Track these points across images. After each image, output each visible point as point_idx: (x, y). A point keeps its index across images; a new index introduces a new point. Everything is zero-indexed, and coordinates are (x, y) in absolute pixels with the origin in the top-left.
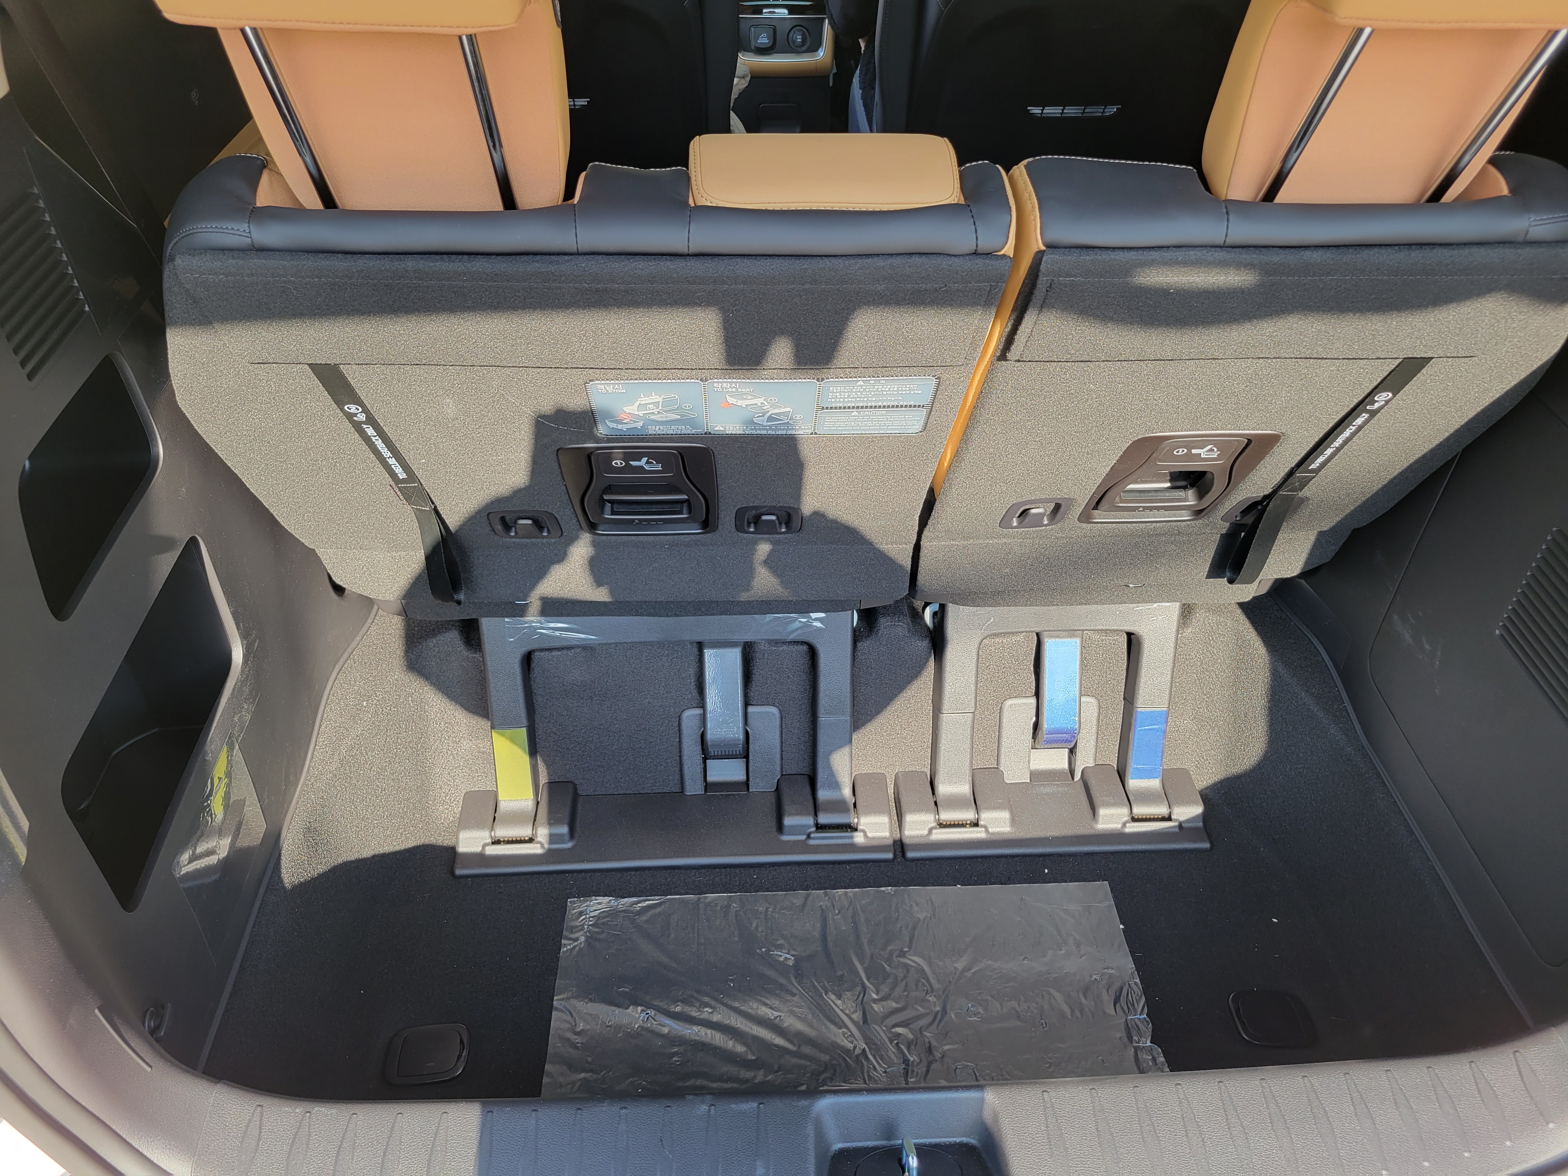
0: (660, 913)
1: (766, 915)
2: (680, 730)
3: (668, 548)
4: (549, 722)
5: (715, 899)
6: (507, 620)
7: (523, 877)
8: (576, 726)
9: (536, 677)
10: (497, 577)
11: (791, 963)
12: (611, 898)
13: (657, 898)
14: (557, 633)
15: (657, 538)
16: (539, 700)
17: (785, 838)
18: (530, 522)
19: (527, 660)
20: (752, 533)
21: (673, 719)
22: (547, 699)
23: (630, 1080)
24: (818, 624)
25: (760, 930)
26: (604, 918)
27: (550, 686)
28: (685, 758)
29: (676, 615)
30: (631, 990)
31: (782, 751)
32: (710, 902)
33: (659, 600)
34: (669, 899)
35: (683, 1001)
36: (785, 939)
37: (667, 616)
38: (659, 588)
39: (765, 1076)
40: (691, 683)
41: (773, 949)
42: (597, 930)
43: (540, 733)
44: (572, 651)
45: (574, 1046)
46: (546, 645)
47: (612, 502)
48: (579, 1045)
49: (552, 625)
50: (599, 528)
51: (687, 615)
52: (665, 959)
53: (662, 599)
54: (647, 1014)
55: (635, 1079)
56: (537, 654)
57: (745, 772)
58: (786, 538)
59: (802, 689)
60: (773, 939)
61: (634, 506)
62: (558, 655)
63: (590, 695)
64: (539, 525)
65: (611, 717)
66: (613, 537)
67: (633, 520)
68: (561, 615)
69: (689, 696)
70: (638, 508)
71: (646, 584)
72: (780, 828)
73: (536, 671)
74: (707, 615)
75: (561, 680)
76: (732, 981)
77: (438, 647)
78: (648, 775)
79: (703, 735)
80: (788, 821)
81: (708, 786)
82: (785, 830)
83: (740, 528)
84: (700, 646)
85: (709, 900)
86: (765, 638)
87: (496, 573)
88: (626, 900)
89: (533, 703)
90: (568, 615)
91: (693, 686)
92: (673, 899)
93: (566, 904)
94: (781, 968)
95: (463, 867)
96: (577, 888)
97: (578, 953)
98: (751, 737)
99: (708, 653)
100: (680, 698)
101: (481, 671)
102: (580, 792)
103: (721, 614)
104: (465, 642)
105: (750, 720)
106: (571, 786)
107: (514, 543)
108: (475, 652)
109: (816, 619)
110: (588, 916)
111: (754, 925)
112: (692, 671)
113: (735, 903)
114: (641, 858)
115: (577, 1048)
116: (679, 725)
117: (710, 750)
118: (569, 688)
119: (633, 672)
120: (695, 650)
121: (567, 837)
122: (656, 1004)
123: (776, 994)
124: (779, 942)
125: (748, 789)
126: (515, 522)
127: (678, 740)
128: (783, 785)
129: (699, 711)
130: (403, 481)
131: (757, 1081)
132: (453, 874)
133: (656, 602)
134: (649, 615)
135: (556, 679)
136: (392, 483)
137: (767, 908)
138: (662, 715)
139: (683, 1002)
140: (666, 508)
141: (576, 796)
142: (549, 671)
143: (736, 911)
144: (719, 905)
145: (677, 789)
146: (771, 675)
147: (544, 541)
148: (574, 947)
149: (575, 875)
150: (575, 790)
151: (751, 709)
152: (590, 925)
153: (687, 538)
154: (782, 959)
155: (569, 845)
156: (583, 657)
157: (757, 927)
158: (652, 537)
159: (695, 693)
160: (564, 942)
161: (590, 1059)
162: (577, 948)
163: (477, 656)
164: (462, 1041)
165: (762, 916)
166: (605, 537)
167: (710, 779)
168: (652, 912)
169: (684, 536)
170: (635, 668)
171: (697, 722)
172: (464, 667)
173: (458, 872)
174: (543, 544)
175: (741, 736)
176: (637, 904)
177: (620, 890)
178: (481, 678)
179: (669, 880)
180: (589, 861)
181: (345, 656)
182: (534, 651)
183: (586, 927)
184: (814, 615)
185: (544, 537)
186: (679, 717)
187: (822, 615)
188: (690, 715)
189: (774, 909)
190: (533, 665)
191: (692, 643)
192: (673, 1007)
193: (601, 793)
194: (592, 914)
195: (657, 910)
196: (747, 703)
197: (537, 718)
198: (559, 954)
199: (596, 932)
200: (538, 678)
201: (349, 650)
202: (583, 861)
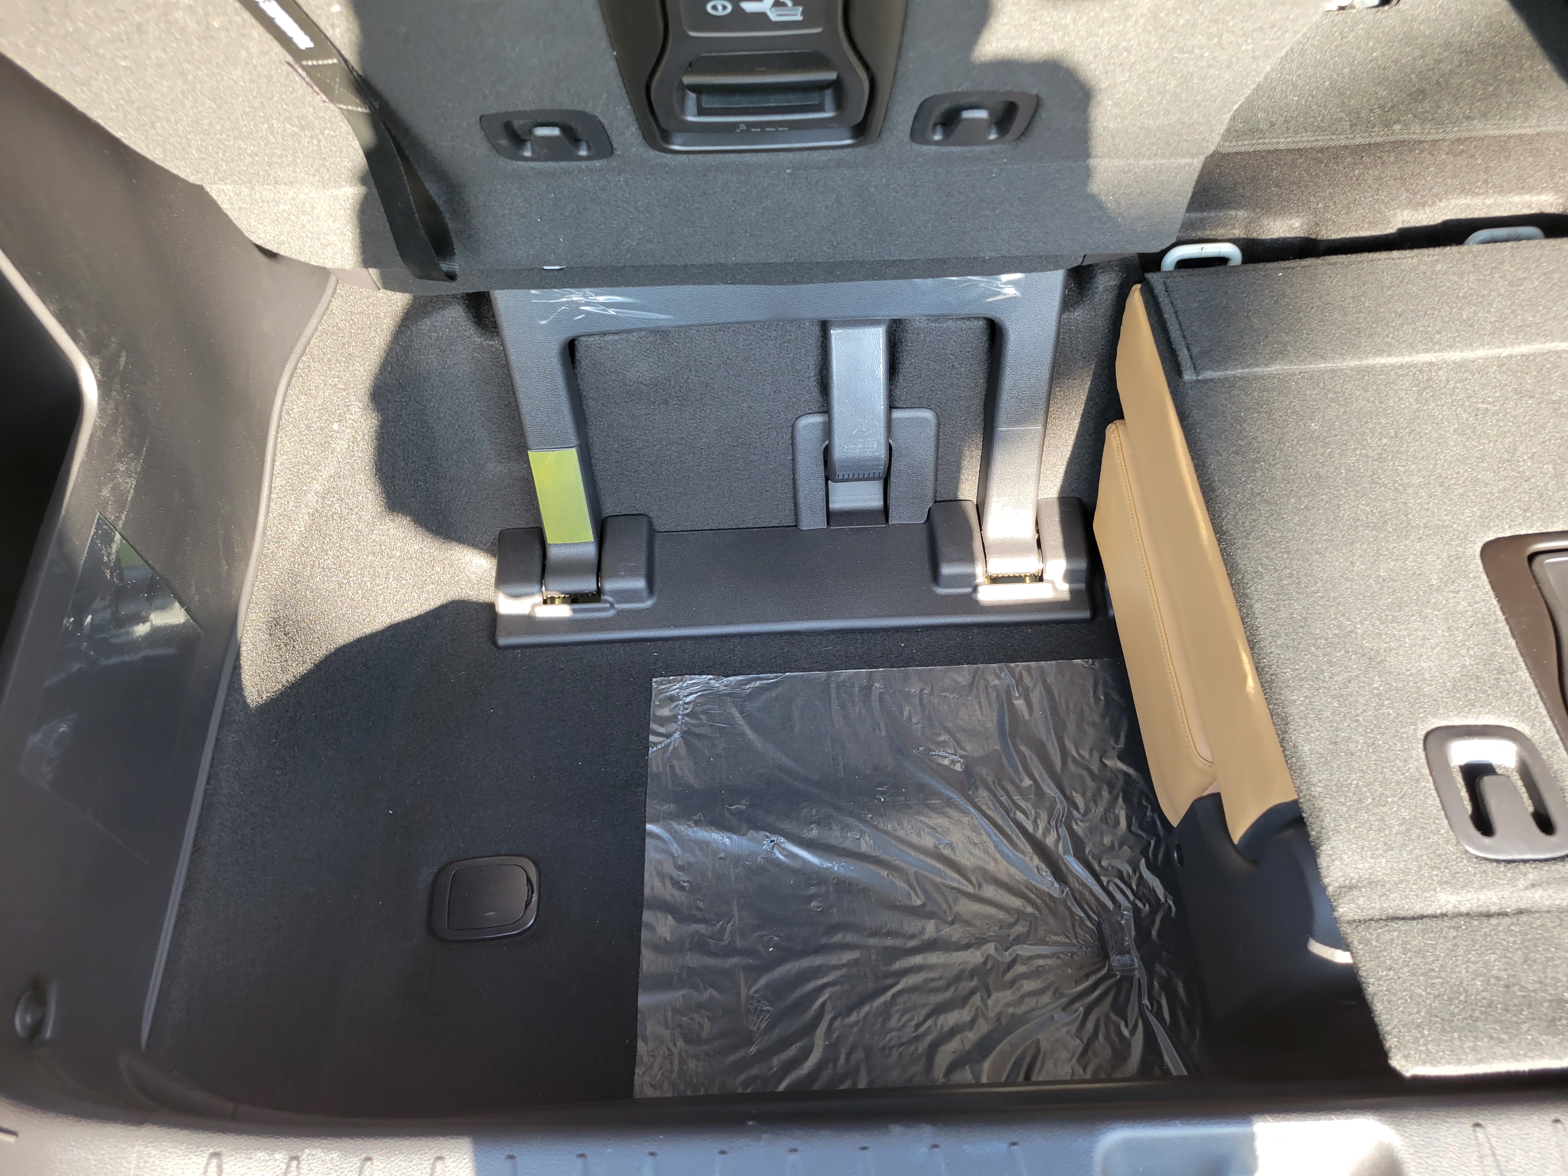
0: (777, 696)
1: (921, 699)
2: (793, 444)
3: (790, 174)
4: (607, 436)
5: (850, 677)
6: (533, 291)
7: (589, 648)
8: (647, 441)
9: (585, 374)
10: (510, 228)
11: (958, 767)
12: (711, 676)
13: (772, 675)
14: (611, 312)
15: (773, 156)
16: (592, 406)
17: (941, 591)
18: (555, 132)
19: (570, 349)
20: (937, 143)
21: (785, 430)
22: (603, 404)
23: (757, 934)
24: (1011, 291)
25: (914, 720)
26: (702, 704)
27: (606, 386)
28: (801, 482)
29: (795, 282)
30: (747, 807)
31: (937, 470)
32: (844, 682)
33: (772, 261)
34: (788, 677)
35: (818, 823)
36: (950, 733)
37: (781, 283)
38: (771, 242)
39: (938, 930)
40: (809, 377)
41: (933, 748)
42: (694, 722)
43: (596, 451)
44: (635, 334)
45: (676, 884)
46: (597, 329)
47: (697, 89)
48: (685, 884)
49: (601, 299)
50: (674, 139)
51: (811, 282)
52: (789, 763)
53: (777, 259)
54: (772, 841)
55: (763, 933)
56: (580, 339)
57: (881, 496)
58: (993, 152)
59: (972, 385)
60: (933, 734)
61: (736, 98)
62: (615, 341)
63: (664, 397)
64: (572, 136)
65: (696, 428)
66: (699, 156)
67: (735, 125)
68: (618, 284)
69: (807, 397)
70: (744, 102)
71: (751, 235)
72: (935, 576)
73: (583, 363)
74: (843, 281)
75: (621, 377)
76: (882, 793)
77: (435, 331)
78: (750, 505)
79: (827, 452)
80: (947, 570)
81: (830, 515)
82: (942, 581)
83: (918, 134)
84: (824, 327)
85: (842, 677)
86: (927, 313)
87: (507, 221)
88: (731, 678)
89: (583, 410)
90: (628, 284)
91: (812, 383)
92: (793, 676)
93: (651, 685)
94: (946, 774)
95: (510, 634)
96: (663, 662)
97: (671, 753)
98: (894, 452)
99: (835, 334)
100: (794, 400)
101: (504, 366)
102: (658, 528)
103: (864, 279)
104: (475, 323)
105: (895, 430)
106: (645, 521)
107: (533, 169)
108: (492, 338)
109: (1008, 283)
110: (681, 702)
111: (906, 714)
112: (812, 361)
113: (878, 682)
114: (747, 622)
115: (682, 888)
116: (793, 437)
117: (838, 473)
118: (633, 388)
119: (726, 364)
120: (816, 331)
121: (645, 594)
122: (782, 827)
123: (943, 813)
124: (942, 738)
125: (887, 521)
126: (530, 132)
127: (791, 458)
128: (937, 517)
129: (818, 419)
130: (307, 54)
131: (927, 936)
132: (494, 643)
133: (764, 264)
134: (754, 282)
135: (613, 377)
136: (289, 59)
137: (921, 691)
138: (769, 424)
139: (819, 825)
140: (794, 100)
141: (652, 532)
142: (602, 364)
143: (880, 694)
144: (856, 686)
145: (790, 522)
146: (927, 364)
147: (583, 164)
148: (667, 746)
149: (660, 643)
150: (650, 524)
151: (897, 414)
152: (686, 715)
153: (823, 156)
154: (946, 762)
155: (649, 603)
156: (651, 342)
157: (910, 716)
158: (764, 155)
159: (815, 392)
160: (652, 738)
161: (701, 905)
162: (671, 748)
163: (495, 343)
164: (529, 880)
165: (916, 700)
166: (685, 156)
167: (835, 505)
168: (767, 695)
169: (818, 153)
170: (728, 358)
171: (818, 433)
172: (478, 360)
173: (502, 641)
174: (581, 170)
175: (882, 454)
176: (745, 684)
177: (722, 664)
178: (504, 376)
179: (786, 650)
180: (676, 626)
181: (298, 349)
182: (579, 336)
183: (680, 717)
184: (1005, 277)
185: (582, 158)
186: (793, 426)
187: (1018, 276)
188: (810, 422)
189: (932, 690)
190: (578, 355)
191: (811, 321)
192: (805, 831)
193: (686, 529)
194: (688, 699)
195: (774, 693)
196: (891, 406)
197: (592, 431)
198: (647, 755)
199: (695, 725)
200: (588, 374)
201: (303, 340)
202: (668, 627)
